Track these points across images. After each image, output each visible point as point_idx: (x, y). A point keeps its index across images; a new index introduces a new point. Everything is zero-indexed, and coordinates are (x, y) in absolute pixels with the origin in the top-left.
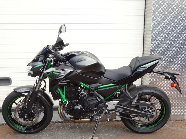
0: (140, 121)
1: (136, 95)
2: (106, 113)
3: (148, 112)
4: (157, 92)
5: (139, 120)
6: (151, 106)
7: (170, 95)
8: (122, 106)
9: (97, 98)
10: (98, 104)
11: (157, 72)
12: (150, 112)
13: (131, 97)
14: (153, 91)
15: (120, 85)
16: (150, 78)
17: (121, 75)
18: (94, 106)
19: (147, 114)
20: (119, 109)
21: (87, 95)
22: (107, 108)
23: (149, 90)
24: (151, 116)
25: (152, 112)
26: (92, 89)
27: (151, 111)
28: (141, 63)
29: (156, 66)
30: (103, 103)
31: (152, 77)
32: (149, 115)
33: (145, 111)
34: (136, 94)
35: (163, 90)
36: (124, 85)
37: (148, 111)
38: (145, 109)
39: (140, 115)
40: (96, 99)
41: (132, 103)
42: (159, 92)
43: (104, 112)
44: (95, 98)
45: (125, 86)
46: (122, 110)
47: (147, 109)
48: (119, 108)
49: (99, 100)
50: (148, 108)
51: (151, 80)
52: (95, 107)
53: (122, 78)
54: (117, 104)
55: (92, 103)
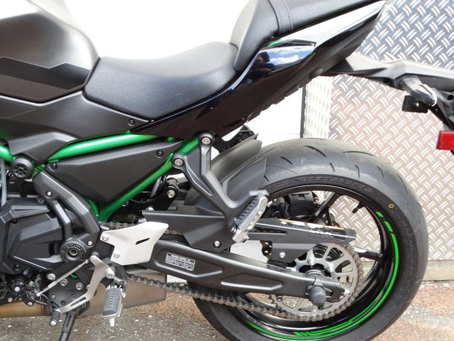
0: (280, 311)
1: (252, 193)
2: (107, 281)
3: (318, 271)
4: (365, 178)
5: (274, 310)
6: (330, 246)
7: (426, 192)
8: (186, 243)
9: (58, 208)
10: (60, 238)
11: (369, 74)
12: (327, 274)
13: (232, 205)
14: (343, 171)
15: (170, 139)
16: (336, 107)
17: (172, 87)
18: (46, 247)
19: (313, 284)
20: (171, 259)
21: (9, 191)
22: (113, 259)
23: (323, 167)
24: (331, 294)
25: (339, 269)
26: (26, 162)
27: (331, 266)
28: (286, 22)
29: (364, 36)
30: (86, 235)
31: (342, 100)
32: (324, 287)
33: (304, 269)
34: (254, 189)
35: (391, 158)
36: (195, 143)
37: (318, 266)
38: (303, 257)
39: (279, 286)
40: (53, 213)
41: (233, 234)
42: (375, 176)
43: (96, 278)
44: (45, 209)
45: (200, 145)
46: (188, 264)
47: (312, 259)
48: (175, 257)
49: (67, 220)
50: (319, 252)
51: (341, 115)
52: (52, 253)
53: (182, 104)
54: (164, 237)
55: (29, 233)
